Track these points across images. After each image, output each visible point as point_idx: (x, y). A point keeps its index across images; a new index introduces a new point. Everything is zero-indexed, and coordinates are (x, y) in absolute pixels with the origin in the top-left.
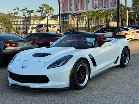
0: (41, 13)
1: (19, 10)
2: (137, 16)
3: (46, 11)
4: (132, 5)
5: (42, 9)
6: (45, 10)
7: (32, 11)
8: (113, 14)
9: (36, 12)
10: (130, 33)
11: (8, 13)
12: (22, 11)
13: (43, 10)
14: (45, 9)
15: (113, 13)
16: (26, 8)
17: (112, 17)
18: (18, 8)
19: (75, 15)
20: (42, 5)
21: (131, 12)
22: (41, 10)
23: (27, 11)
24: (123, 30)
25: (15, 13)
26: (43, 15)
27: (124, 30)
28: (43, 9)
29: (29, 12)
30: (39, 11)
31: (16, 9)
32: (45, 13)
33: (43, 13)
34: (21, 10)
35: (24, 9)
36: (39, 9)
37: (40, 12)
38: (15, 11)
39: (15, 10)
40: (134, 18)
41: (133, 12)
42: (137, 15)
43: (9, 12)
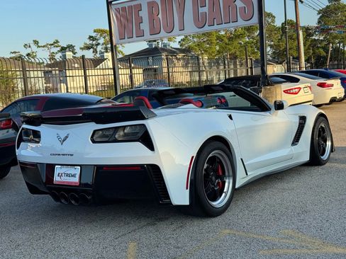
0: (94, 52)
1: (39, 47)
2: (332, 47)
3: (104, 46)
4: (319, 22)
5: (94, 42)
6: (103, 44)
7: (71, 48)
8: (271, 46)
9: (81, 48)
10: (300, 88)
11: (13, 55)
12: (46, 49)
13: (99, 44)
14: (102, 41)
15: (272, 43)
16: (57, 42)
17: (270, 53)
18: (36, 42)
19: (178, 51)
20: (95, 31)
21: (316, 38)
22: (93, 45)
23: (59, 49)
24: (281, 82)
25: (28, 55)
26: (98, 55)
27: (284, 82)
28: (99, 41)
29: (63, 49)
30: (88, 48)
31: (32, 45)
32: (103, 51)
33: (98, 50)
34: (44, 46)
35: (52, 43)
36: (89, 42)
37: (92, 50)
38: (29, 51)
39: (30, 47)
40: (325, 54)
41: (322, 38)
42: (331, 45)
43: (15, 52)
